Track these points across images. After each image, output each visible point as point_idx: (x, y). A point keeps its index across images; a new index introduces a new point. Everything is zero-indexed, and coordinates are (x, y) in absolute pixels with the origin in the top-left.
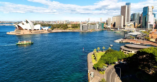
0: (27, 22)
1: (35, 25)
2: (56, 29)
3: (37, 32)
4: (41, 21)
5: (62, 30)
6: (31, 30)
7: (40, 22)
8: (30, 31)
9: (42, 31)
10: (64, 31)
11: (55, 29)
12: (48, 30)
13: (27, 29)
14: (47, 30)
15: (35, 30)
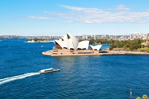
0: (69, 37)
1: (80, 41)
2: (117, 49)
3: (83, 52)
4: (105, 36)
5: (128, 50)
6: (73, 49)
7: (103, 36)
8: (71, 50)
9: (90, 52)
10: (130, 52)
11: (114, 49)
12: (100, 50)
13: (66, 48)
14: (98, 50)
15: (79, 49)
